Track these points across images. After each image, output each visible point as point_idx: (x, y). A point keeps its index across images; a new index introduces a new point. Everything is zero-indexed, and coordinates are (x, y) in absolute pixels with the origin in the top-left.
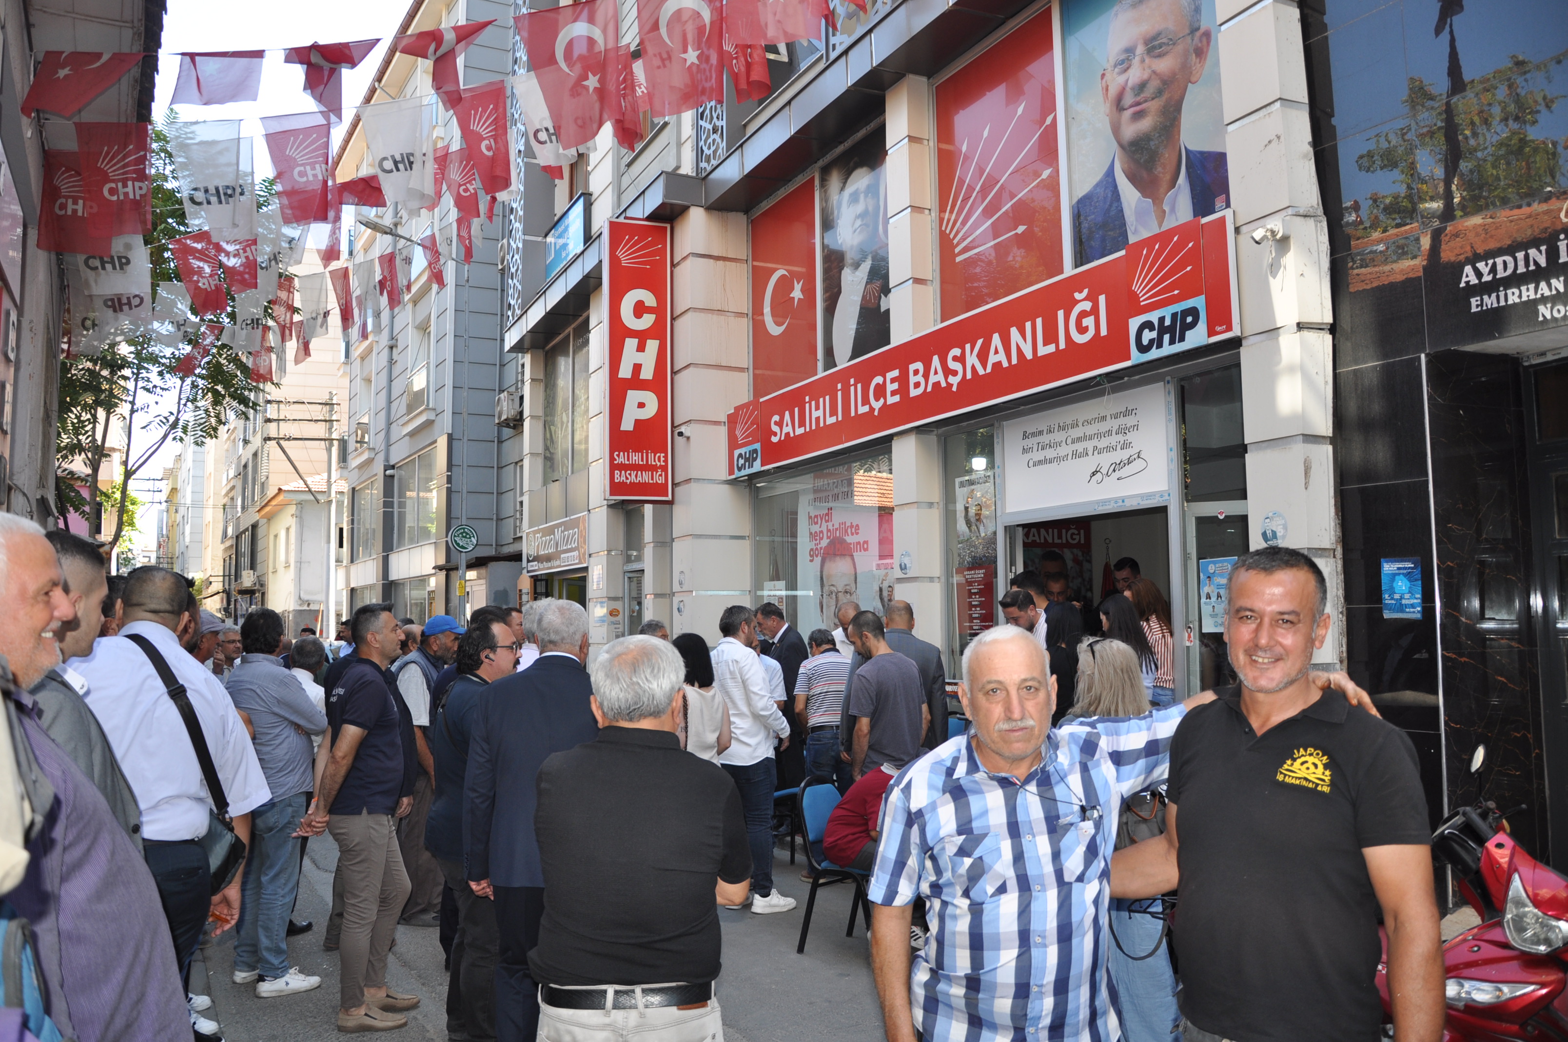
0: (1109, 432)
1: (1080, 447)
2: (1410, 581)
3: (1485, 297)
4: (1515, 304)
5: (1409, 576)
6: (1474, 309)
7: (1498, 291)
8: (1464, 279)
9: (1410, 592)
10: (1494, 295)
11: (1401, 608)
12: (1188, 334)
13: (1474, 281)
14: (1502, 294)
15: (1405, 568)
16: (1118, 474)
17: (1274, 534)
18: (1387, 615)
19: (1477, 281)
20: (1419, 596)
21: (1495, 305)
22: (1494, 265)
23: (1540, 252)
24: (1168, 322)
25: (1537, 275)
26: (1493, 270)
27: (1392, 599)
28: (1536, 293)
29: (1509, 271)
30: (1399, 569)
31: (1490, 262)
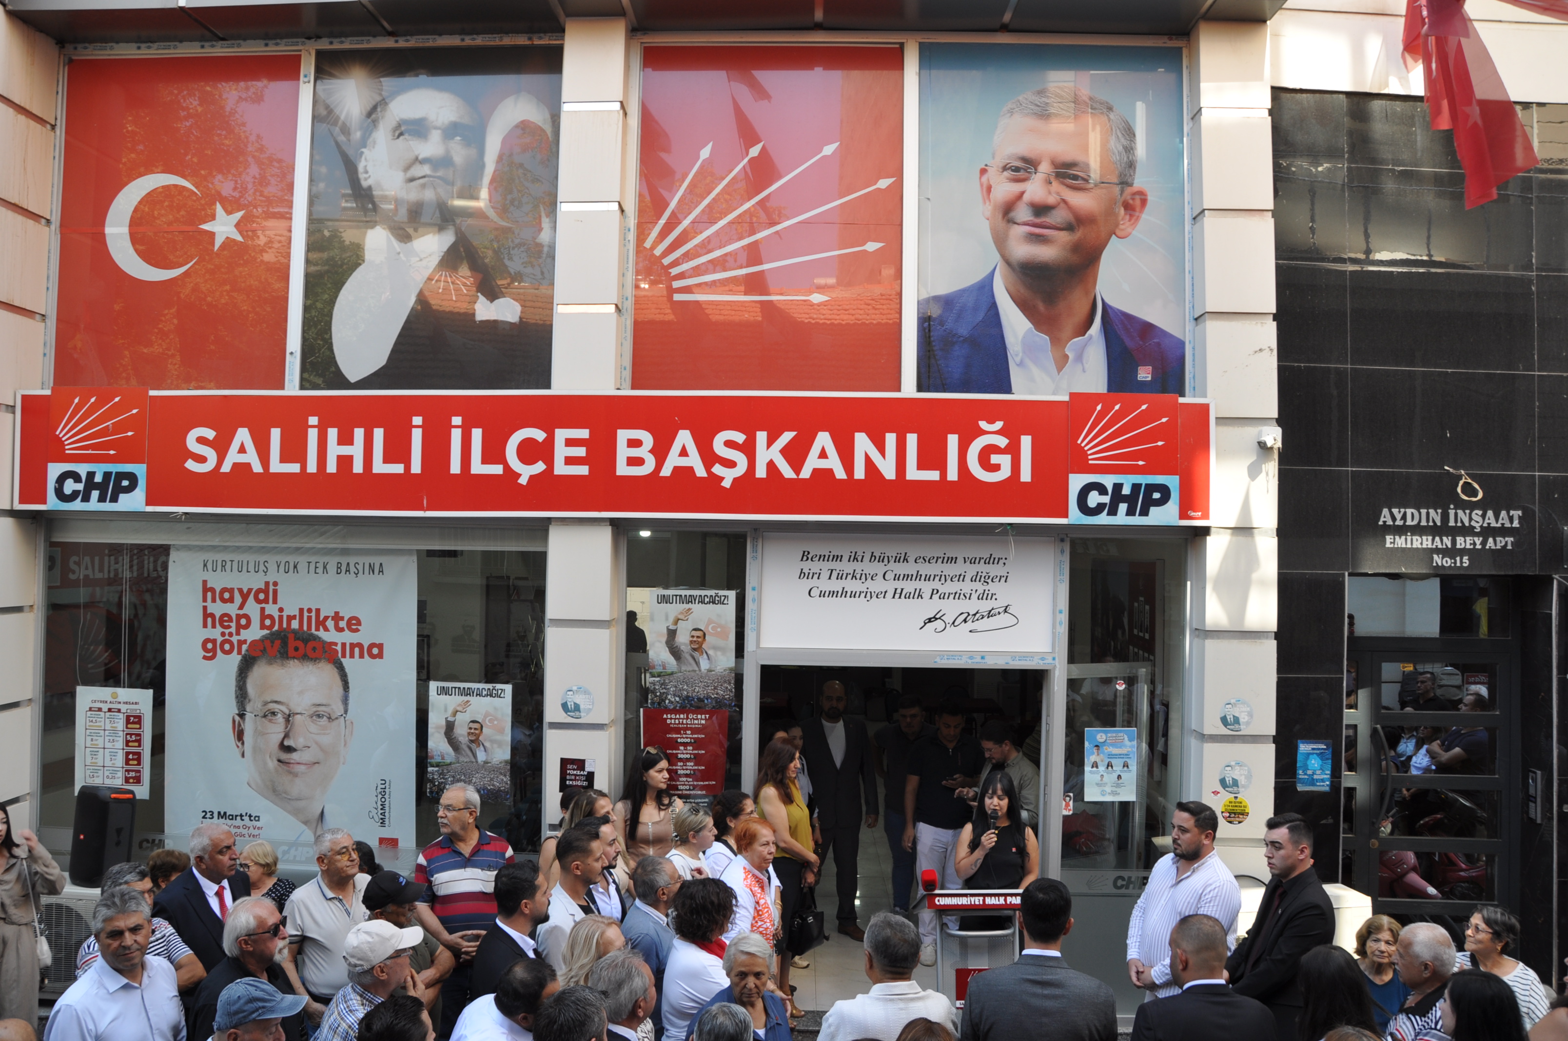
0: (961, 578)
1: (909, 586)
2: (1322, 760)
3: (1397, 537)
4: (1417, 548)
5: (1321, 755)
6: (1388, 545)
7: (1406, 535)
8: (1382, 519)
9: (1321, 769)
10: (1403, 537)
11: (1313, 782)
12: (1153, 510)
13: (1390, 522)
14: (1409, 538)
15: (1319, 749)
16: (970, 625)
17: (1236, 720)
18: (1300, 788)
19: (1391, 523)
20: (1329, 772)
21: (1404, 546)
22: (1405, 514)
23: (1437, 513)
24: (1126, 491)
25: (1435, 531)
26: (1404, 517)
27: (1306, 774)
28: (1433, 544)
29: (1415, 522)
30: (1313, 749)
31: (1402, 510)
